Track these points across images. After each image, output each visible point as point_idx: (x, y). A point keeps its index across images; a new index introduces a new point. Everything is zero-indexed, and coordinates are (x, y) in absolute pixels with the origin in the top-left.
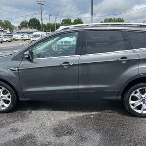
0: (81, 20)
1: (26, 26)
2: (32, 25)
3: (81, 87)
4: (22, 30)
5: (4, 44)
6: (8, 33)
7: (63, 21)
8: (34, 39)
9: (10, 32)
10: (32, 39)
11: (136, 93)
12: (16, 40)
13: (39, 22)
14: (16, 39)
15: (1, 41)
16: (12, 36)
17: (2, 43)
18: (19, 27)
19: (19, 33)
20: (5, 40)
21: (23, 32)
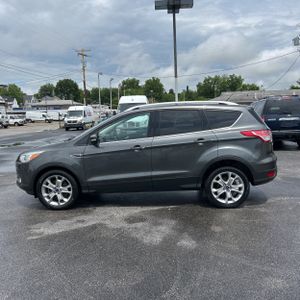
0: (158, 80)
1: (50, 95)
2: (62, 91)
3: (155, 173)
4: (43, 103)
5: (11, 128)
6: (15, 109)
7: (124, 83)
8: (72, 119)
9: (18, 106)
10: (66, 119)
11: (218, 179)
12: (33, 122)
13: (76, 86)
14: (33, 119)
15: (4, 123)
16: (24, 113)
17: (6, 127)
18: (36, 96)
19: (37, 107)
20: (12, 122)
21: (46, 106)
